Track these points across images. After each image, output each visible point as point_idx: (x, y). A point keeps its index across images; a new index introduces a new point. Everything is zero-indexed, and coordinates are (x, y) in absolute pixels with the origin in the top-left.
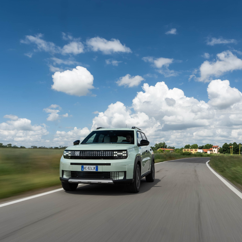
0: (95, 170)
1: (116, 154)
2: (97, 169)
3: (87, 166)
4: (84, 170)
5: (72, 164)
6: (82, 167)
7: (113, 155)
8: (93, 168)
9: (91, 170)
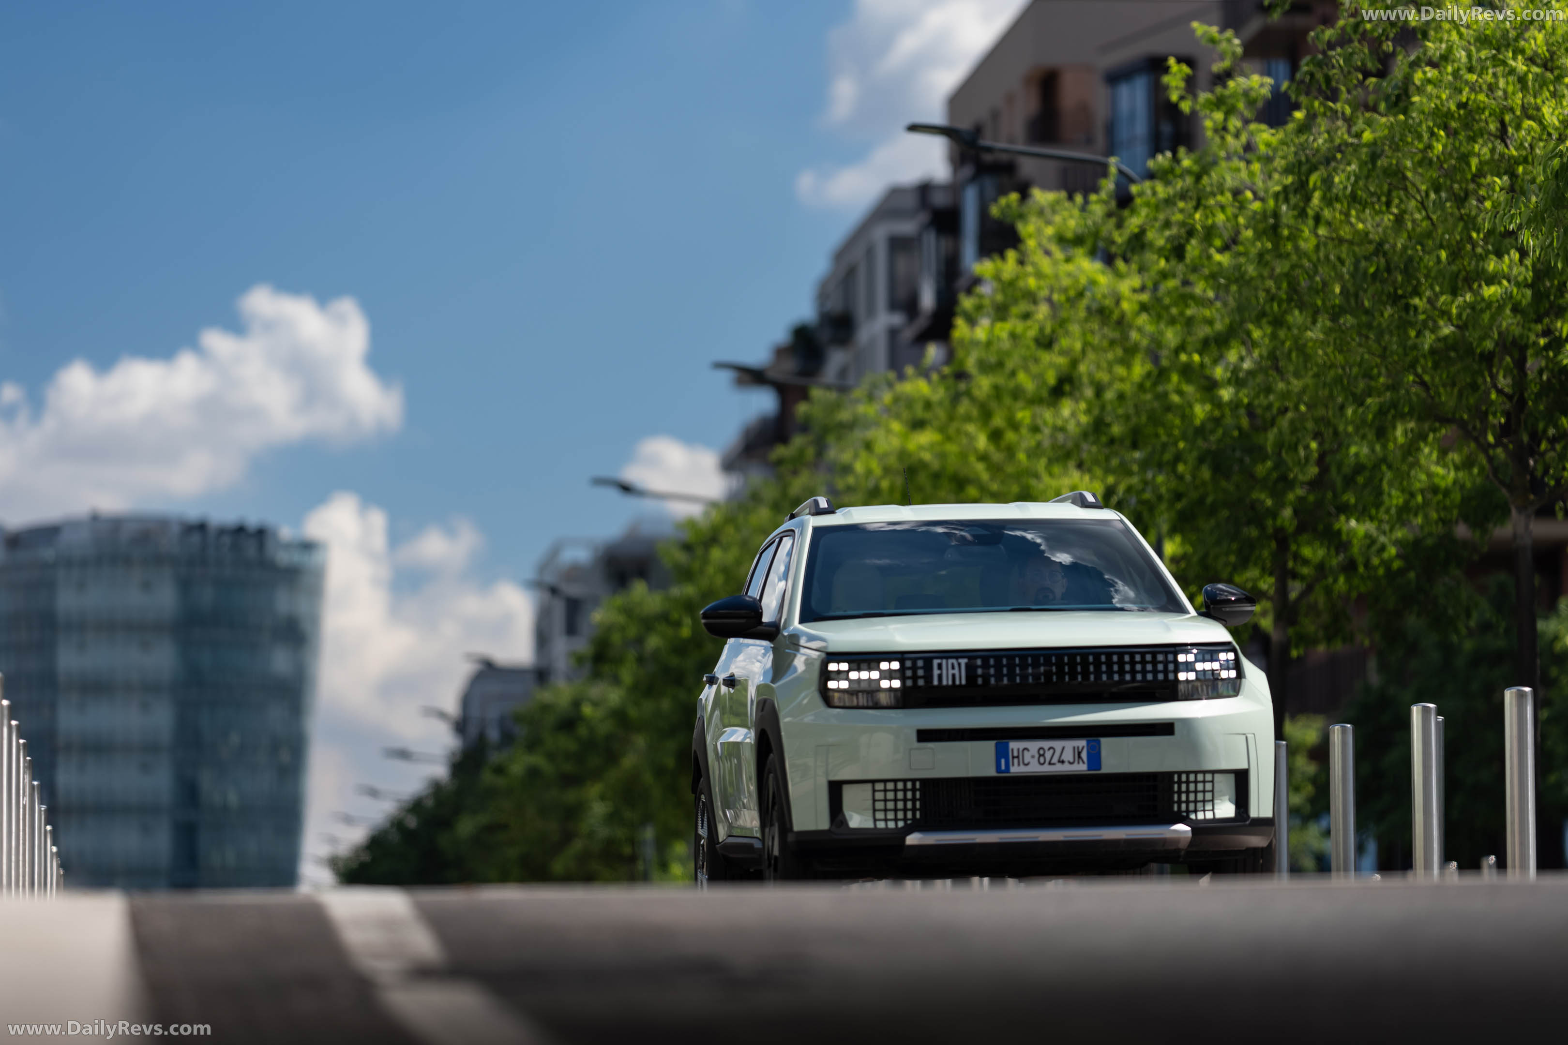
0: (1081, 768)
1: (1189, 667)
2: (1095, 759)
3: (1034, 746)
4: (1016, 769)
5: (925, 736)
6: (1002, 753)
7: (1176, 671)
8: (1068, 756)
9: (1059, 769)
